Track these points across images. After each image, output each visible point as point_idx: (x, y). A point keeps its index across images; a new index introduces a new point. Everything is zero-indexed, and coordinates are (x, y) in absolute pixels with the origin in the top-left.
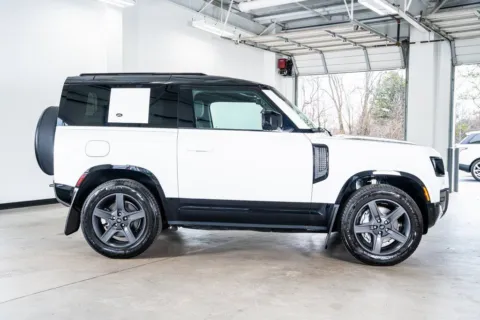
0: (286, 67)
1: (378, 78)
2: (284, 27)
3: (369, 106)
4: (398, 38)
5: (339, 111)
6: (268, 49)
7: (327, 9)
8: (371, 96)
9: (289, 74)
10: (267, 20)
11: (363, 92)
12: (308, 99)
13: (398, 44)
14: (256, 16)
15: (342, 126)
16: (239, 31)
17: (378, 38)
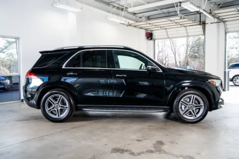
0: (150, 36)
1: (192, 40)
2: (149, 18)
3: (188, 53)
4: (200, 22)
5: (175, 55)
6: (141, 28)
7: (168, 9)
8: (189, 48)
9: (151, 39)
10: (141, 15)
11: (186, 46)
12: (160, 50)
13: (200, 24)
14: (136, 14)
15: (176, 62)
16: (128, 21)
17: (191, 22)
